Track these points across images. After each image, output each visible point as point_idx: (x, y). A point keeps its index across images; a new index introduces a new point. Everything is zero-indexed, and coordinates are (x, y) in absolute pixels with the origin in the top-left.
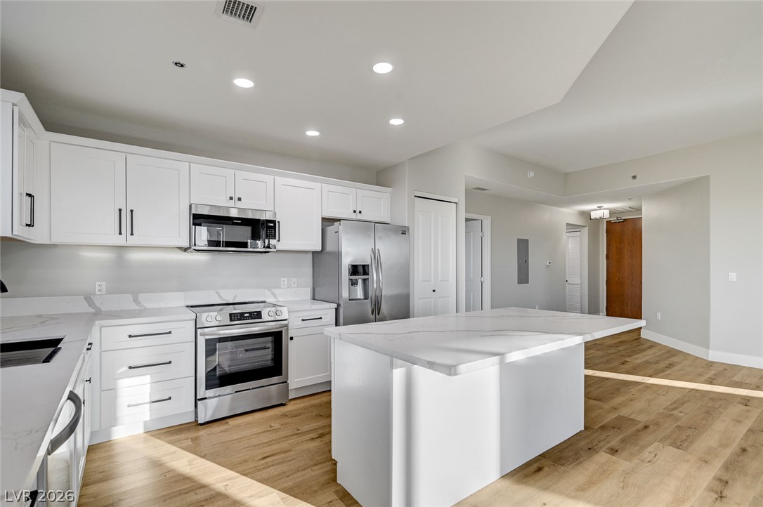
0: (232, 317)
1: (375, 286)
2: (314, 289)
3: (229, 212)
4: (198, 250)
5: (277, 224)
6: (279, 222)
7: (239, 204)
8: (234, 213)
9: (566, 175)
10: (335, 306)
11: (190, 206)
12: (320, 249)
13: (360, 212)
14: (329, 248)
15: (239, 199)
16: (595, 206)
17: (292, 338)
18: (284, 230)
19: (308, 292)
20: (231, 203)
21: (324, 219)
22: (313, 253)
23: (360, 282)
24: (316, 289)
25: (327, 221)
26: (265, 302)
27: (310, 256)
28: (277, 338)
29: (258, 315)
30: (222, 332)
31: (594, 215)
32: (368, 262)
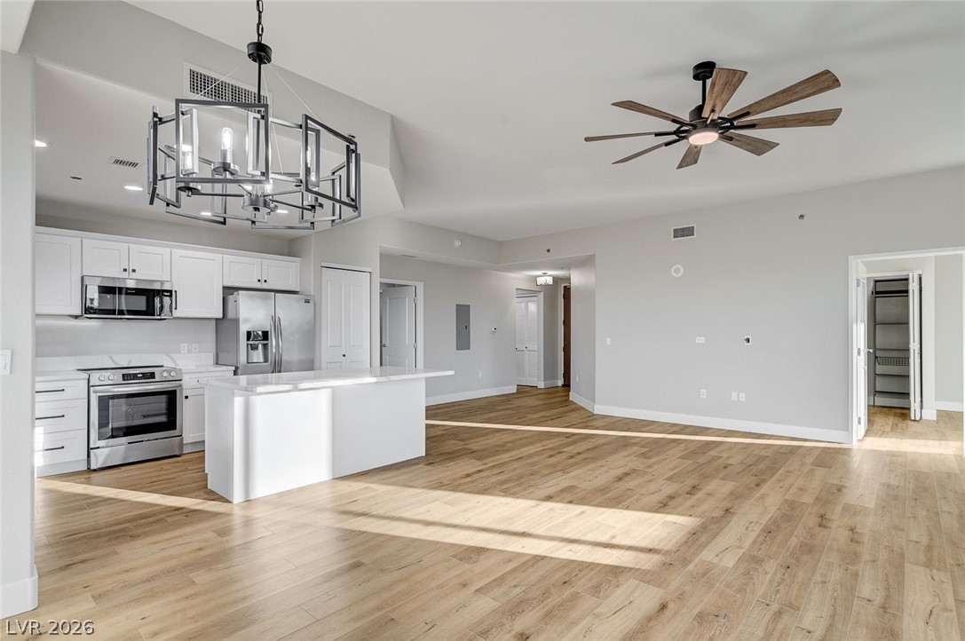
0: (125, 377)
1: (274, 350)
2: (217, 355)
3: (125, 282)
4: (91, 318)
5: (174, 293)
6: (176, 291)
7: (133, 275)
8: (131, 284)
9: (501, 242)
10: (234, 368)
11: (82, 278)
12: (221, 316)
13: (265, 281)
14: (230, 315)
15: (134, 271)
16: (540, 273)
17: (187, 397)
18: (181, 298)
19: (211, 357)
20: (125, 275)
21: (224, 288)
22: (217, 319)
23: (260, 346)
24: (220, 354)
25: (228, 291)
26: (162, 366)
27: (214, 322)
28: (171, 397)
29: (152, 375)
30: (116, 390)
31: (541, 281)
32: (268, 329)
